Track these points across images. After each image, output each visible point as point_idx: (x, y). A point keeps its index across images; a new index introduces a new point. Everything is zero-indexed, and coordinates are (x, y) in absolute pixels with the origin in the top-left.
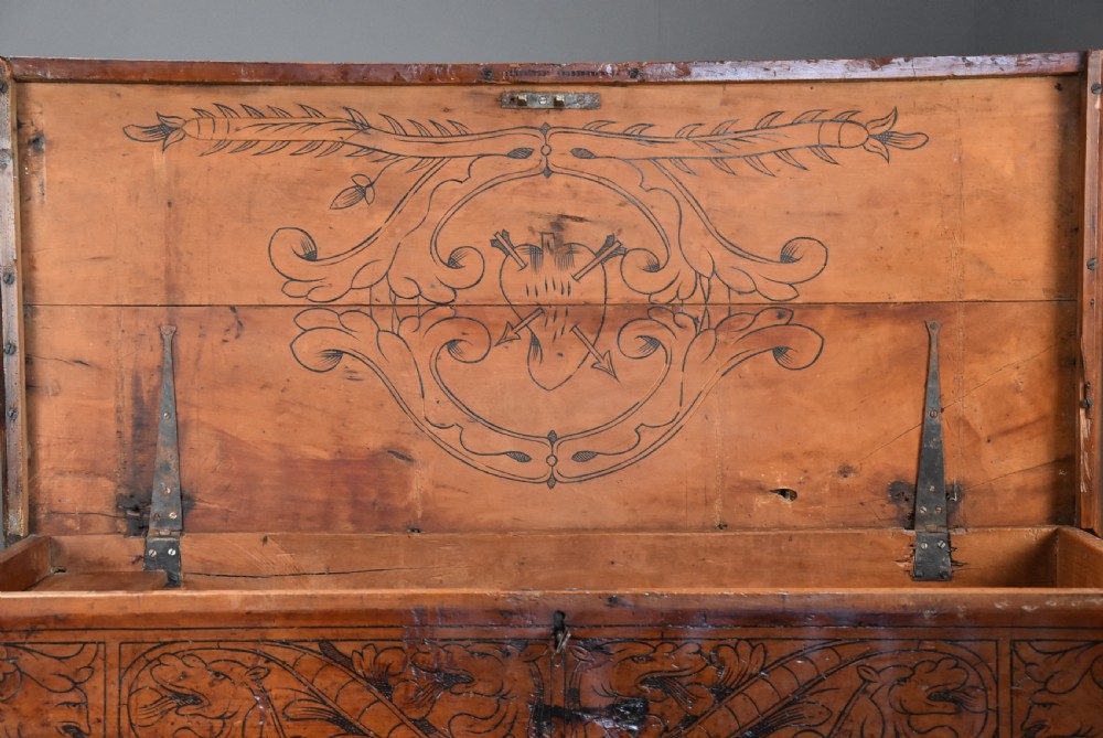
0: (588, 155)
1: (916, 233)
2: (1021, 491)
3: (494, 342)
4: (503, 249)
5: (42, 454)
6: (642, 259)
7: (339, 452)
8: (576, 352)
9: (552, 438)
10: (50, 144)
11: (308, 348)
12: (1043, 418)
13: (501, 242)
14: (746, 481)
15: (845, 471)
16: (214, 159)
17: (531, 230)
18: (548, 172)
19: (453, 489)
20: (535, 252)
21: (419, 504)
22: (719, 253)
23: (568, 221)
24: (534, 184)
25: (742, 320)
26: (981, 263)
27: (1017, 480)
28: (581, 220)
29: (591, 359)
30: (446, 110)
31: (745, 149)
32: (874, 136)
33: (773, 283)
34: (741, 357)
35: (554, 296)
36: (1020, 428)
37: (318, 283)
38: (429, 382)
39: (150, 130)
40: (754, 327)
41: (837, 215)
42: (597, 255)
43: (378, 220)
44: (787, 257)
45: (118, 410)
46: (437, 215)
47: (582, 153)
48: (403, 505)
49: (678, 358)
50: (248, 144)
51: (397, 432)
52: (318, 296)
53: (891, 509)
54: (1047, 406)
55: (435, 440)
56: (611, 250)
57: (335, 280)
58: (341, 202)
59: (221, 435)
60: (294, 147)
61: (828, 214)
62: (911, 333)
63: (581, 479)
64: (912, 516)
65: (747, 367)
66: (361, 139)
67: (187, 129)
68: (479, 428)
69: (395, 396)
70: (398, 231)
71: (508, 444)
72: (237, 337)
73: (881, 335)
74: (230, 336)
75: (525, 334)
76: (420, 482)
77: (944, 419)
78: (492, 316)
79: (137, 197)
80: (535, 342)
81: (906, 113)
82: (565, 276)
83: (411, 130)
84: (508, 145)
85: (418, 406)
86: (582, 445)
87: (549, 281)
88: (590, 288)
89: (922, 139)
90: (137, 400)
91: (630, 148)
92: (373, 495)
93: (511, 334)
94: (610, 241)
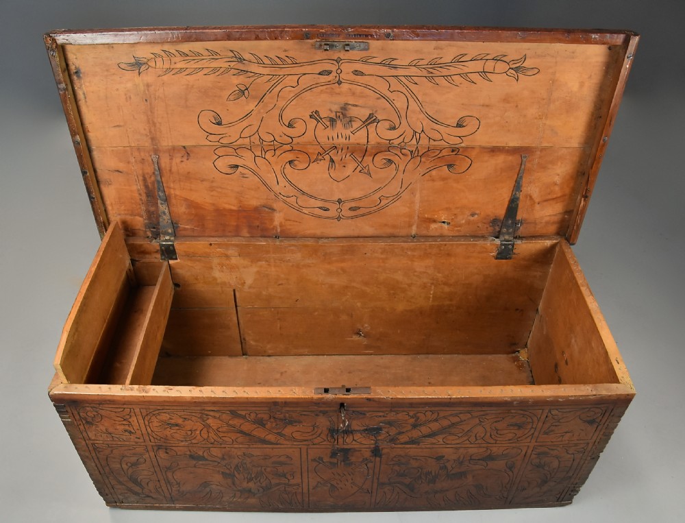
0: (362, 74)
1: (525, 116)
2: (547, 223)
3: (312, 161)
4: (316, 119)
5: (109, 208)
6: (387, 125)
7: (240, 206)
8: (351, 166)
9: (339, 201)
10: (84, 73)
11: (222, 164)
12: (564, 195)
13: (315, 116)
14: (428, 218)
15: (473, 215)
16: (165, 78)
17: (331, 110)
18: (339, 83)
19: (294, 221)
20: (332, 121)
21: (278, 227)
22: (426, 122)
23: (350, 106)
24: (332, 89)
25: (435, 152)
26: (552, 130)
27: (547, 219)
28: (356, 106)
29: (359, 168)
30: (285, 51)
31: (445, 72)
32: (512, 69)
33: (451, 137)
34: (432, 168)
35: (342, 140)
36: (554, 199)
37: (224, 135)
38: (281, 179)
39: (132, 65)
40: (439, 156)
41: (487, 106)
42: (364, 122)
43: (252, 106)
44: (459, 125)
45: (138, 190)
46: (281, 104)
47: (356, 73)
48: (272, 226)
49: (402, 168)
50: (181, 70)
51: (267, 199)
52: (224, 141)
53: (490, 229)
54: (567, 191)
55: (285, 202)
56: (371, 120)
57: (232, 134)
58: (231, 98)
59: (186, 200)
60: (205, 71)
61: (483, 106)
62: (513, 159)
63: (352, 218)
64: (499, 232)
65: (434, 173)
66: (241, 67)
67: (149, 63)
68: (305, 197)
69: (265, 184)
70: (262, 111)
71: (320, 204)
72: (188, 159)
73: (500, 159)
74: (184, 159)
75: (327, 157)
76: (278, 218)
77: (521, 196)
78: (311, 150)
79: (130, 98)
80: (332, 161)
81: (530, 58)
82: (348, 132)
83: (267, 61)
84: (319, 68)
85: (277, 189)
86: (353, 204)
87: (340, 134)
88: (360, 137)
89: (536, 71)
90: (146, 187)
91: (384, 71)
92: (257, 223)
93: (320, 157)
94: (371, 116)
